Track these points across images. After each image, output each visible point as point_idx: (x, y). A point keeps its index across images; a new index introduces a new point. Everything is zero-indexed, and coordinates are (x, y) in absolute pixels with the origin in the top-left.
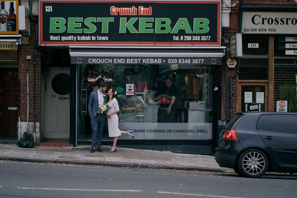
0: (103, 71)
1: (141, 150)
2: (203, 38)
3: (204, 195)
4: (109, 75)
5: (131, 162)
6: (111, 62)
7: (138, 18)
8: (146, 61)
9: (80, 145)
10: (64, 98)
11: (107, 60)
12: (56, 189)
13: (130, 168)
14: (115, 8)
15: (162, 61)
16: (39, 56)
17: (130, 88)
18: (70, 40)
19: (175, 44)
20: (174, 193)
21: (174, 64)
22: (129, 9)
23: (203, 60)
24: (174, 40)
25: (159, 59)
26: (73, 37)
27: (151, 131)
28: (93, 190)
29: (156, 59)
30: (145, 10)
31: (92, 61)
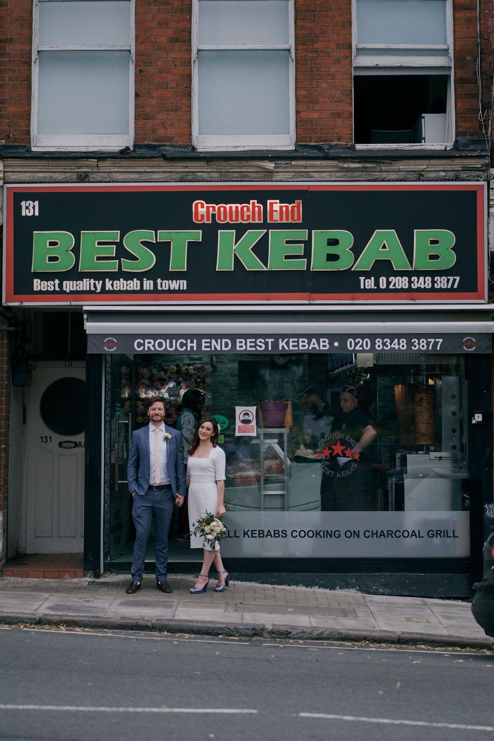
0: (180, 368)
1: (274, 586)
2: (438, 282)
3: (427, 724)
4: (196, 380)
5: (245, 622)
6: (195, 349)
7: (266, 231)
8: (288, 343)
9: (111, 572)
10: (73, 445)
11: (184, 342)
12: (21, 707)
13: (243, 638)
14: (205, 205)
15: (331, 344)
16: (5, 332)
17: (246, 417)
18: (85, 289)
19: (366, 300)
20: (347, 718)
21: (364, 351)
22: (242, 208)
23: (441, 340)
24: (362, 287)
25: (321, 340)
26: (95, 284)
27: (302, 534)
28: (121, 709)
29: (314, 340)
30: (284, 209)
31: (144, 345)
